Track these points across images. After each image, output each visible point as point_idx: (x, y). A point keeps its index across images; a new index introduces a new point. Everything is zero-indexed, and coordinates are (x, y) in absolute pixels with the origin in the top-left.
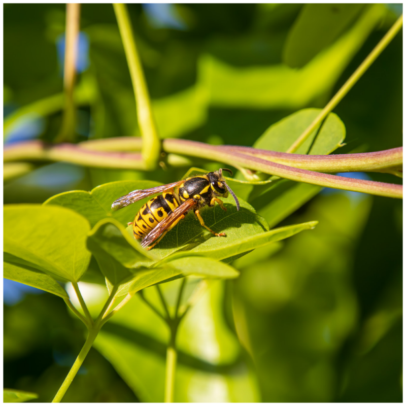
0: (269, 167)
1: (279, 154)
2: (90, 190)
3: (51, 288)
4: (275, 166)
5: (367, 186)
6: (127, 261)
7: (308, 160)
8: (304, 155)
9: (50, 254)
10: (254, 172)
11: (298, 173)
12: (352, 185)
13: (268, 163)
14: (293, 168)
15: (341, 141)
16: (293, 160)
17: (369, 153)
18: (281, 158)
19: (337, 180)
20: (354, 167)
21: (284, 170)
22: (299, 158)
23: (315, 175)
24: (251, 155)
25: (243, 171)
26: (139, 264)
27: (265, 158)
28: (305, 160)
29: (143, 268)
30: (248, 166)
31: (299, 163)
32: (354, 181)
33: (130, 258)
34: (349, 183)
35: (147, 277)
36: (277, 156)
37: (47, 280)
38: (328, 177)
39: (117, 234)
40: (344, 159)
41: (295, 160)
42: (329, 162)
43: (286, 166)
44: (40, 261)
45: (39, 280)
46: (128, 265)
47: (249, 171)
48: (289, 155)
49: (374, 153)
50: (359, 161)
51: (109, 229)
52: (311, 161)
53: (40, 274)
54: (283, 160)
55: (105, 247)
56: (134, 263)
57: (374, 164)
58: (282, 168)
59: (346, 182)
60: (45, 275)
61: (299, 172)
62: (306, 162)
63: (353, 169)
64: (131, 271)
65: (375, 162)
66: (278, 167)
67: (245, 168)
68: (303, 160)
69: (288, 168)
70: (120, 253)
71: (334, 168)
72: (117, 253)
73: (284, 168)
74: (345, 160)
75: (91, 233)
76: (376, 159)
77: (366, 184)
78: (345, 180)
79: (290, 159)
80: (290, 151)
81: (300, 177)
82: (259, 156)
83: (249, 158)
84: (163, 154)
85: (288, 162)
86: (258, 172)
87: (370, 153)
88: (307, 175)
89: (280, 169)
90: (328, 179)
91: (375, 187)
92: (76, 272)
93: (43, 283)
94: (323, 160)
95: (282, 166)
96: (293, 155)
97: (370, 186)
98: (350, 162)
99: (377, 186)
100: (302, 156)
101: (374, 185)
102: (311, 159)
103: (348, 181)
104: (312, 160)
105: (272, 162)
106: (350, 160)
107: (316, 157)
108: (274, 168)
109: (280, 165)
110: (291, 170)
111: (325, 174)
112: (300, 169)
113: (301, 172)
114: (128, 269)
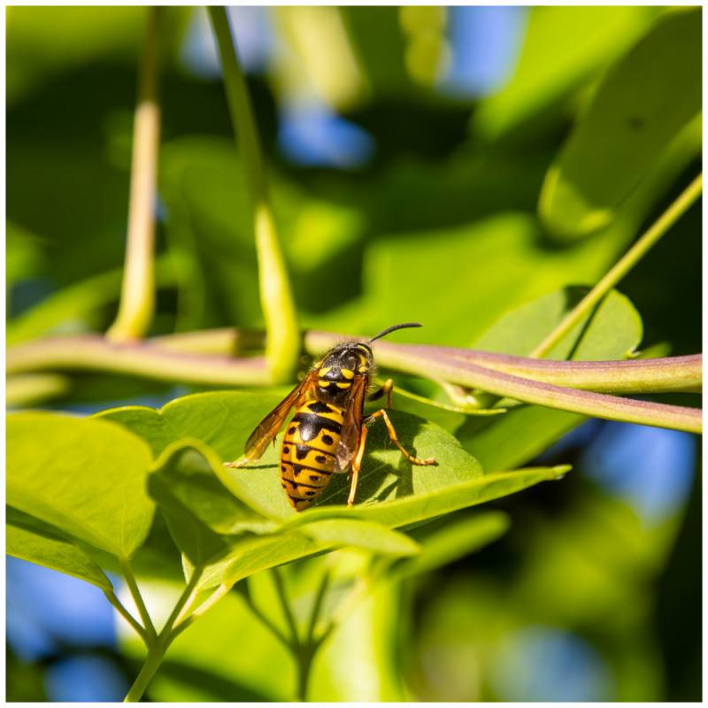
0: (497, 381)
1: (514, 360)
2: (160, 407)
3: (81, 571)
4: (507, 380)
5: (673, 415)
6: (219, 521)
7: (567, 370)
8: (559, 362)
9: (79, 506)
10: (468, 390)
11: (549, 392)
12: (647, 414)
13: (493, 374)
14: (540, 383)
15: (634, 347)
16: (540, 370)
17: (677, 358)
18: (519, 367)
19: (619, 405)
20: (650, 384)
21: (523, 387)
22: (551, 366)
23: (580, 395)
24: (463, 360)
25: (450, 390)
26: (240, 526)
27: (490, 366)
28: (563, 370)
29: (248, 535)
30: (457, 380)
31: (551, 375)
32: (651, 407)
33: (223, 516)
34: (641, 409)
35: (255, 554)
36: (511, 363)
37: (73, 556)
38: (603, 400)
39: (202, 468)
40: (632, 369)
41: (544, 369)
42: (605, 374)
43: (527, 380)
44: (61, 518)
45: (58, 555)
46: (220, 529)
47: (460, 390)
48: (533, 361)
49: (688, 358)
50: (661, 373)
51: (187, 459)
52: (573, 372)
53: (60, 544)
54: (521, 371)
55: (181, 493)
56: (232, 524)
57: (687, 377)
58: (519, 383)
59: (635, 408)
60: (69, 546)
61: (550, 390)
62: (564, 373)
63: (648, 386)
64: (226, 540)
65: (689, 374)
66: (513, 381)
67: (453, 384)
68: (559, 370)
69: (531, 383)
70: (207, 505)
71: (615, 385)
72: (201, 507)
73: (523, 383)
74: (635, 370)
75: (154, 465)
76: (690, 368)
77: (672, 412)
78: (633, 405)
79: (535, 369)
80: (535, 355)
81: (552, 399)
82: (479, 362)
83: (459, 365)
84: (305, 359)
85: (530, 373)
86: (477, 392)
87: (681, 358)
88: (564, 395)
89: (516, 384)
90: (603, 403)
91: (688, 418)
92: (127, 540)
93: (66, 561)
94: (594, 370)
95: (521, 381)
96: (542, 362)
97: (679, 416)
98: (644, 373)
99: (692, 415)
100: (557, 363)
101: (687, 414)
102: (572, 368)
103: (640, 406)
104: (575, 370)
105: (501, 373)
106: (643, 369)
107: (582, 365)
108: (504, 383)
109: (515, 377)
110: (536, 387)
111: (598, 395)
112: (551, 385)
113: (553, 391)
114: (219, 537)
